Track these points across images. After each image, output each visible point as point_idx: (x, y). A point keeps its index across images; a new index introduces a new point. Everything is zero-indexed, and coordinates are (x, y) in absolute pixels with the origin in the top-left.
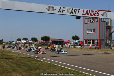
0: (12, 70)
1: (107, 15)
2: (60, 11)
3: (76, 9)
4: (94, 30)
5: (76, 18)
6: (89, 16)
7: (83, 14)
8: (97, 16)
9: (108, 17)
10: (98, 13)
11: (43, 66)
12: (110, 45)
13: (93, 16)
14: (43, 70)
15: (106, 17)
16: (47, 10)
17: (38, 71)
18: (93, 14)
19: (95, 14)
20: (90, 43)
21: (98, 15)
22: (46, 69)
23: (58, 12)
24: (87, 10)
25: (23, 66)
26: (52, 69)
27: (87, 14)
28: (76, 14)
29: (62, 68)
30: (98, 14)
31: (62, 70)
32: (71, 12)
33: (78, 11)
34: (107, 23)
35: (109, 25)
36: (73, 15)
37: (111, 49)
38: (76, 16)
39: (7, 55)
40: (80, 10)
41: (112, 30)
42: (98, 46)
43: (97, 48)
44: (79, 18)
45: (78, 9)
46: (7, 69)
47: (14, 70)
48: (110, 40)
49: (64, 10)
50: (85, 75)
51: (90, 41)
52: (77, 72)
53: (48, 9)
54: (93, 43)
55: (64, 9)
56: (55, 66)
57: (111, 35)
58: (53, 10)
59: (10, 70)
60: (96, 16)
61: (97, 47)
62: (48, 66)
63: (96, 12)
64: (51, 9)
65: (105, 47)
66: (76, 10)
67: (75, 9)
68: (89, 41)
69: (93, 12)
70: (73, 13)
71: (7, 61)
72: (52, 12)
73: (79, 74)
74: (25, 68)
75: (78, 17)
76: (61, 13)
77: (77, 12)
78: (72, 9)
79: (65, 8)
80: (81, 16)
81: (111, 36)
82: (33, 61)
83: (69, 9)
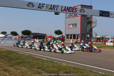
1: (84, 12)
2: (39, 7)
3: (55, 6)
5: (55, 14)
7: (61, 10)
8: (75, 12)
10: (76, 9)
11: (23, 57)
12: (91, 40)
15: (83, 14)
16: (27, 6)
18: (71, 11)
19: (73, 11)
21: (76, 11)
22: (25, 59)
23: (38, 8)
25: (5, 57)
27: (65, 10)
28: (54, 10)
30: (75, 10)
31: (38, 60)
32: (50, 8)
33: (56, 7)
34: (88, 18)
36: (52, 11)
40: (58, 6)
44: (58, 14)
49: (43, 6)
51: (72, 35)
53: (28, 5)
55: (43, 5)
58: (33, 6)
60: (73, 12)
63: (74, 9)
64: (31, 5)
65: (86, 42)
66: (54, 7)
67: (54, 6)
68: (70, 35)
69: (71, 8)
70: (51, 9)
74: (6, 59)
77: (56, 9)
78: (51, 5)
79: (44, 4)
80: (59, 12)
83: (48, 6)
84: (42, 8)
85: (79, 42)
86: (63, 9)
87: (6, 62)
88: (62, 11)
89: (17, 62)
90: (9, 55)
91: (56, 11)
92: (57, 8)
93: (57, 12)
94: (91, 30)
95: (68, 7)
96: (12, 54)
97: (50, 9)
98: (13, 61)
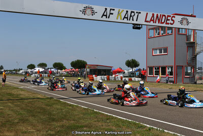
0: (20, 120)
1: (188, 23)
2: (105, 15)
3: (134, 12)
4: (166, 50)
5: (134, 28)
6: (157, 24)
7: (146, 21)
8: (171, 24)
9: (190, 26)
10: (173, 18)
12: (194, 77)
13: (164, 25)
14: (73, 120)
15: (186, 27)
16: (81, 12)
17: (65, 122)
18: (163, 21)
19: (168, 22)
20: (157, 73)
21: (172, 22)
22: (80, 118)
23: (102, 17)
24: (153, 14)
25: (39, 112)
26: (90, 119)
27: (153, 21)
28: (133, 20)
29: (109, 118)
30: (172, 20)
31: (108, 121)
32: (125, 17)
33: (136, 14)
34: (188, 38)
35: (192, 40)
36: (128, 22)
37: (195, 83)
38: (133, 24)
39: (10, 94)
40: (140, 13)
41: (198, 49)
42: (172, 78)
43: (171, 82)
44: (139, 28)
45: (137, 12)
46: (10, 119)
47: (23, 121)
48: (194, 67)
49: (112, 14)
50: (150, 129)
51: (158, 68)
52: (135, 124)
53: (84, 12)
54: (164, 72)
55: (112, 12)
56: (96, 113)
57: (196, 58)
58: (93, 13)
59: (16, 121)
60: (168, 24)
61: (170, 79)
62: (84, 114)
63: (169, 18)
64: (88, 11)
65: (185, 80)
66: (133, 14)
67: (132, 12)
68: (155, 69)
69: (164, 17)
70: (127, 18)
71: (10, 104)
72: (91, 17)
73: (139, 127)
74: (42, 117)
75: (137, 27)
76: (107, 19)
77: (135, 18)
78: (127, 12)
79: (114, 10)
80: (142, 25)
81: (196, 60)
82: (56, 104)
83: (122, 12)
84: (109, 16)
85: (173, 79)
86: (148, 19)
87: (40, 127)
88: (148, 22)
89: (63, 126)
90: (49, 108)
91: (135, 22)
92: (138, 16)
93: (137, 25)
94: (194, 58)
95: (157, 14)
96: (54, 106)
97: (125, 19)
98: (55, 123)
